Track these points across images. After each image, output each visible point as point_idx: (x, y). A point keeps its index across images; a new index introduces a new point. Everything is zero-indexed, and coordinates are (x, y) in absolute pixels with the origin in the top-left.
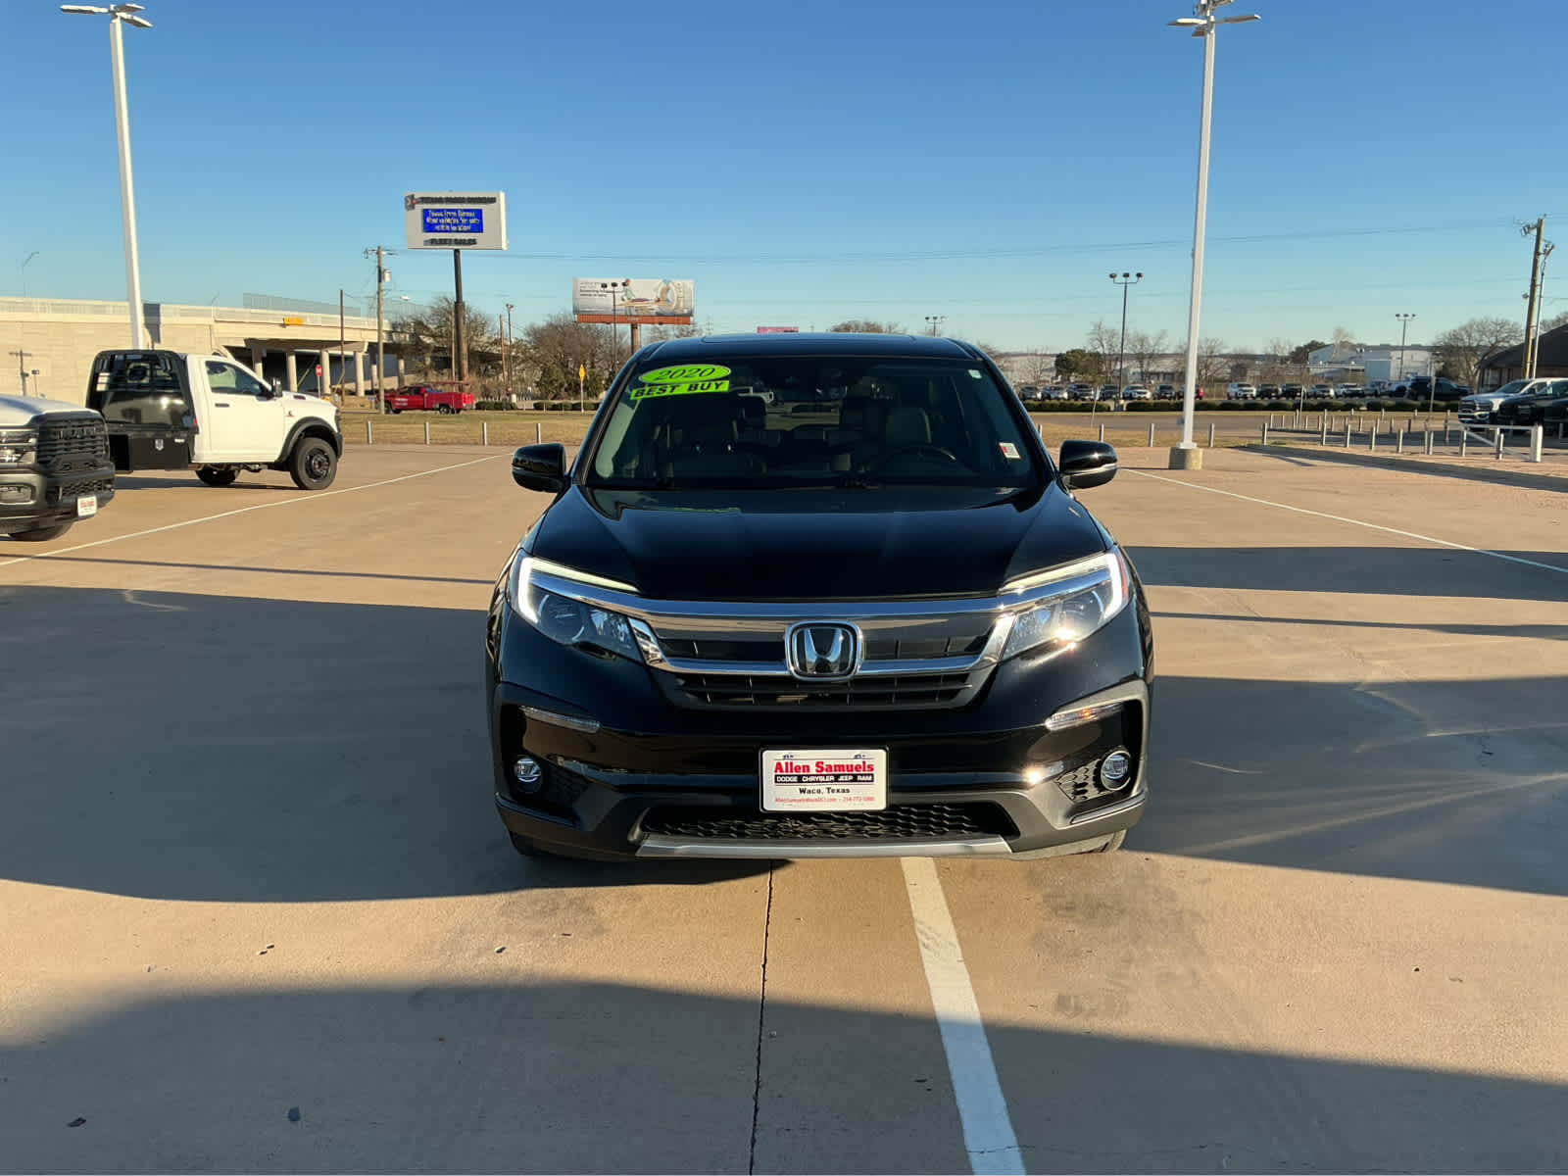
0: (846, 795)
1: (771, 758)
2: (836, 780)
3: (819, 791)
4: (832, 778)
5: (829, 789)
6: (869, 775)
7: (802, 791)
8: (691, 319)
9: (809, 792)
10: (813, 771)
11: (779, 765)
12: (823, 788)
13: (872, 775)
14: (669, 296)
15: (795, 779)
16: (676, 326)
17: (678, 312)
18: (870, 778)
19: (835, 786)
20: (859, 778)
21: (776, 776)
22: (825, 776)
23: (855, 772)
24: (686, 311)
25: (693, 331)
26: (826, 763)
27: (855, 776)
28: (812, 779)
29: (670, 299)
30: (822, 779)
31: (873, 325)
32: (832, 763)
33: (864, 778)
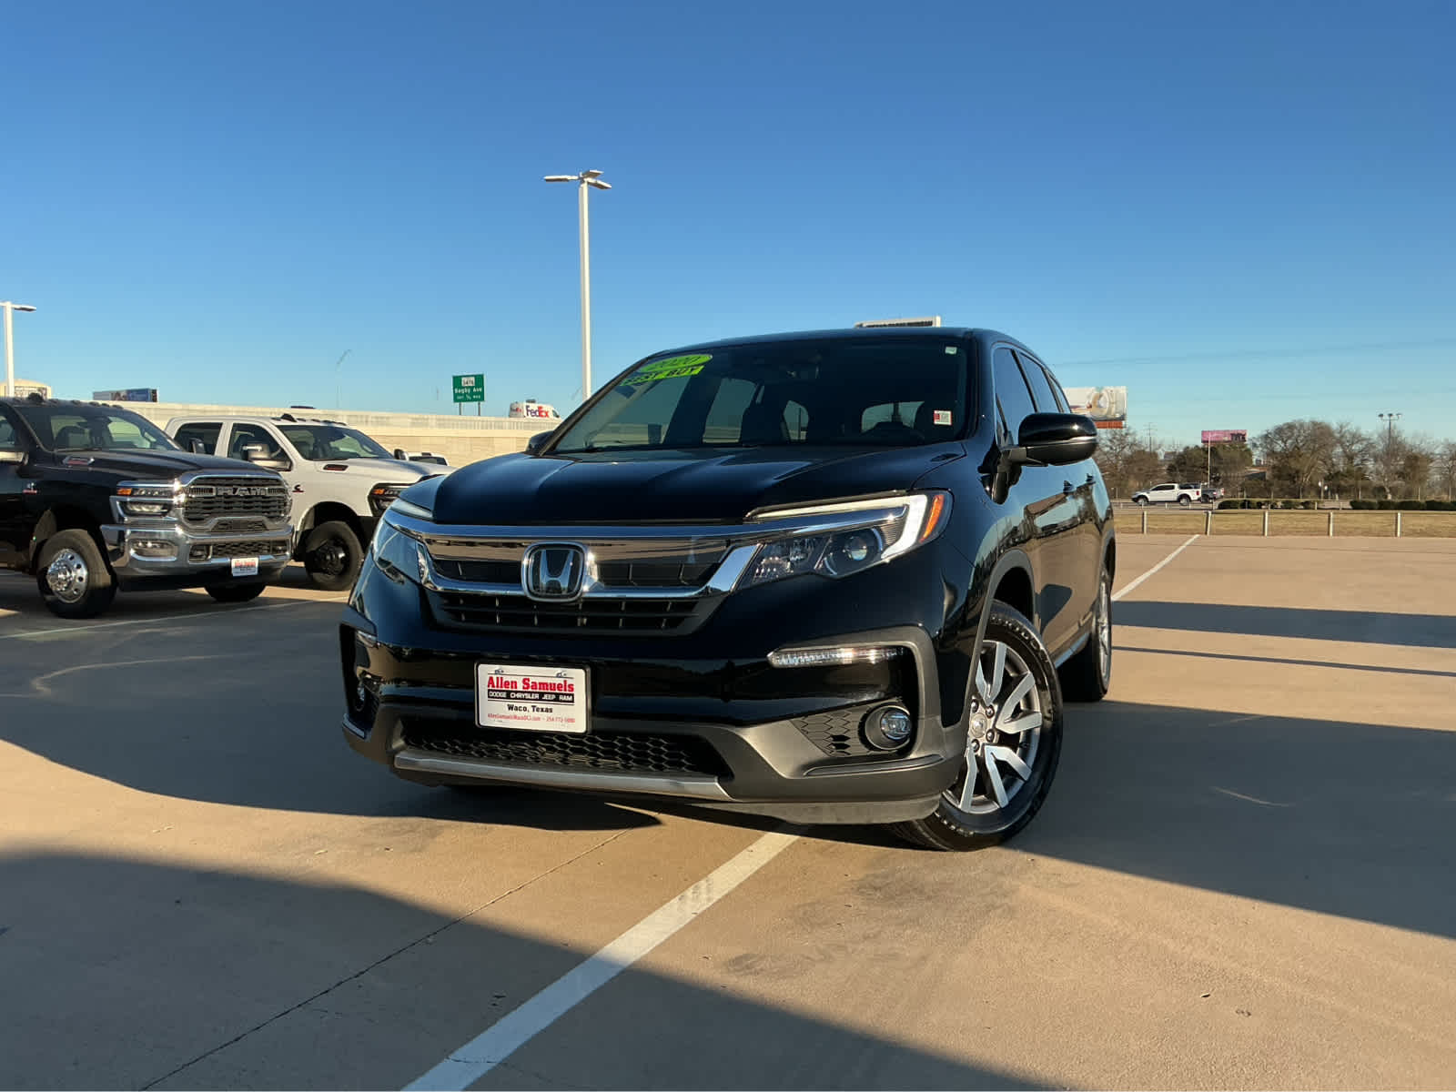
0: (549, 714)
1: (485, 672)
2: (540, 699)
3: (525, 709)
4: (537, 696)
5: (533, 707)
6: (569, 695)
7: (511, 708)
8: (1123, 422)
9: (516, 709)
10: (520, 688)
11: (491, 679)
12: (529, 705)
13: (573, 695)
14: (1101, 402)
15: (504, 695)
16: (1109, 430)
17: (1110, 416)
18: (570, 698)
19: (540, 705)
20: (561, 698)
21: (489, 690)
22: (531, 693)
23: (557, 691)
24: (1118, 416)
25: (1127, 434)
26: (532, 679)
27: (557, 695)
28: (519, 695)
29: (1102, 405)
30: (528, 696)
31: (1320, 423)
32: (538, 680)
33: (565, 698)
